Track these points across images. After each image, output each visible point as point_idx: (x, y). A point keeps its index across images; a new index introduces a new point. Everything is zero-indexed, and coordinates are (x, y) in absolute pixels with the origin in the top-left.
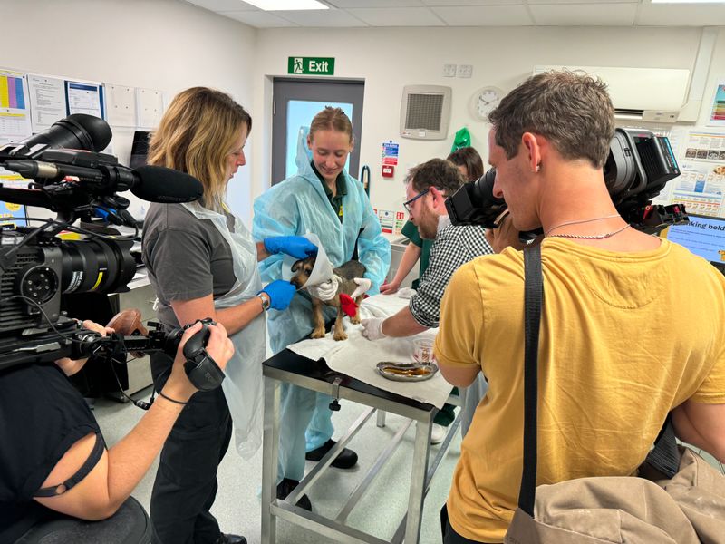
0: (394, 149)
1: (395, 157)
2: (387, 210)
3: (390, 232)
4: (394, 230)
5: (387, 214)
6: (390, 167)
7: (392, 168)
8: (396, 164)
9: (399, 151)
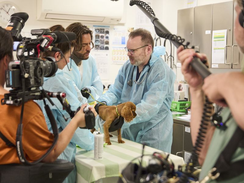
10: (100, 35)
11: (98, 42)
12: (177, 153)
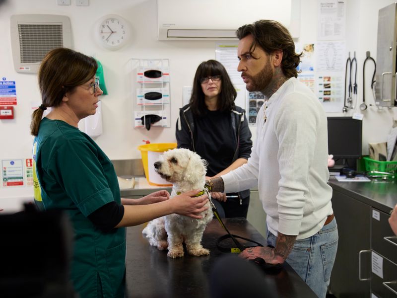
0: (10, 87)
1: (12, 96)
2: (12, 158)
3: (21, 184)
4: (25, 180)
5: (12, 163)
6: (8, 108)
7: (12, 108)
8: (15, 103)
9: (17, 89)
10: (258, 100)
11: (253, 112)
12: (361, 251)
